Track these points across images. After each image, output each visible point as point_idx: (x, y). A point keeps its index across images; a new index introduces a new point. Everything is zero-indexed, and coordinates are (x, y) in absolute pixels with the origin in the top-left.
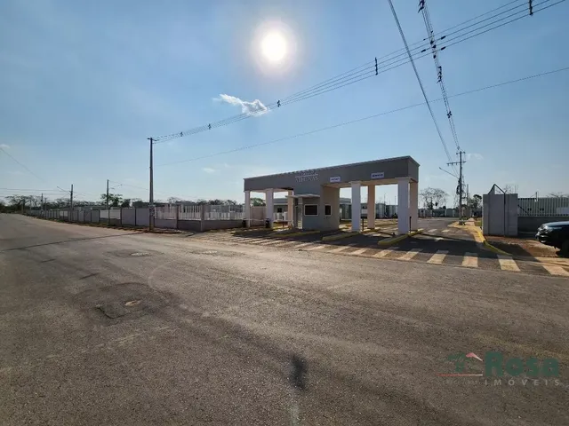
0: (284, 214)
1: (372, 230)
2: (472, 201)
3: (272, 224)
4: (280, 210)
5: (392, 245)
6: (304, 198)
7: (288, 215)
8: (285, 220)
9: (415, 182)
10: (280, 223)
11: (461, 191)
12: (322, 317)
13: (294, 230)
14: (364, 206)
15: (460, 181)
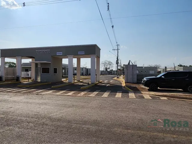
0: (29, 73)
1: (79, 81)
2: (122, 67)
3: (21, 79)
4: (27, 70)
5: (87, 89)
6: (41, 64)
7: (32, 73)
8: (29, 76)
9: (98, 57)
10: (26, 78)
11: (118, 62)
12: (43, 132)
13: (35, 82)
14: (75, 69)
15: (117, 58)
